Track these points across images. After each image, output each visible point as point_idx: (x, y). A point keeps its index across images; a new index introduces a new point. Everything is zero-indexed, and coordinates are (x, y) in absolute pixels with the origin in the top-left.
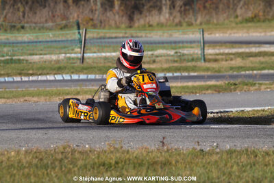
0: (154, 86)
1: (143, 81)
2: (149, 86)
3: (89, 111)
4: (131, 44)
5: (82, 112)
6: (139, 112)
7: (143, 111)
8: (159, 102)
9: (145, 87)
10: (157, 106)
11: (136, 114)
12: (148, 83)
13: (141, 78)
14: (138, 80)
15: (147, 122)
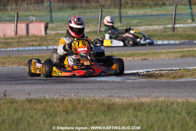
0: (86, 49)
1: (78, 46)
2: (82, 49)
3: (42, 68)
4: (75, 20)
5: (38, 68)
6: (72, 68)
7: (75, 67)
8: (87, 61)
9: (79, 50)
10: (85, 64)
11: (70, 69)
12: (82, 47)
13: (77, 44)
14: (75, 45)
15: (77, 75)
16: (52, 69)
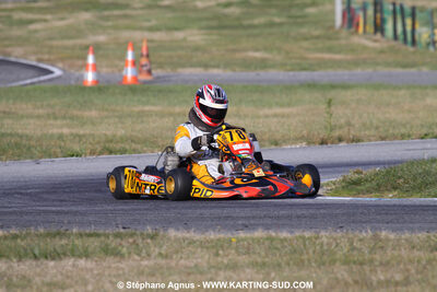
0: (247, 146)
1: (232, 140)
2: (240, 146)
3: (158, 183)
4: (213, 92)
5: (147, 185)
6: (232, 182)
7: (238, 181)
8: (257, 167)
9: (235, 147)
10: (256, 174)
11: (227, 184)
12: (239, 143)
13: (228, 135)
14: (224, 138)
15: (245, 195)
16: (191, 185)
